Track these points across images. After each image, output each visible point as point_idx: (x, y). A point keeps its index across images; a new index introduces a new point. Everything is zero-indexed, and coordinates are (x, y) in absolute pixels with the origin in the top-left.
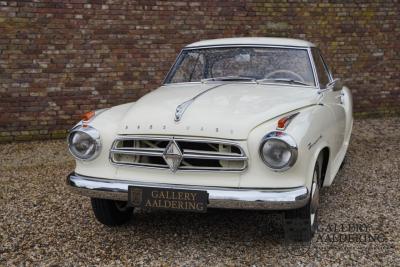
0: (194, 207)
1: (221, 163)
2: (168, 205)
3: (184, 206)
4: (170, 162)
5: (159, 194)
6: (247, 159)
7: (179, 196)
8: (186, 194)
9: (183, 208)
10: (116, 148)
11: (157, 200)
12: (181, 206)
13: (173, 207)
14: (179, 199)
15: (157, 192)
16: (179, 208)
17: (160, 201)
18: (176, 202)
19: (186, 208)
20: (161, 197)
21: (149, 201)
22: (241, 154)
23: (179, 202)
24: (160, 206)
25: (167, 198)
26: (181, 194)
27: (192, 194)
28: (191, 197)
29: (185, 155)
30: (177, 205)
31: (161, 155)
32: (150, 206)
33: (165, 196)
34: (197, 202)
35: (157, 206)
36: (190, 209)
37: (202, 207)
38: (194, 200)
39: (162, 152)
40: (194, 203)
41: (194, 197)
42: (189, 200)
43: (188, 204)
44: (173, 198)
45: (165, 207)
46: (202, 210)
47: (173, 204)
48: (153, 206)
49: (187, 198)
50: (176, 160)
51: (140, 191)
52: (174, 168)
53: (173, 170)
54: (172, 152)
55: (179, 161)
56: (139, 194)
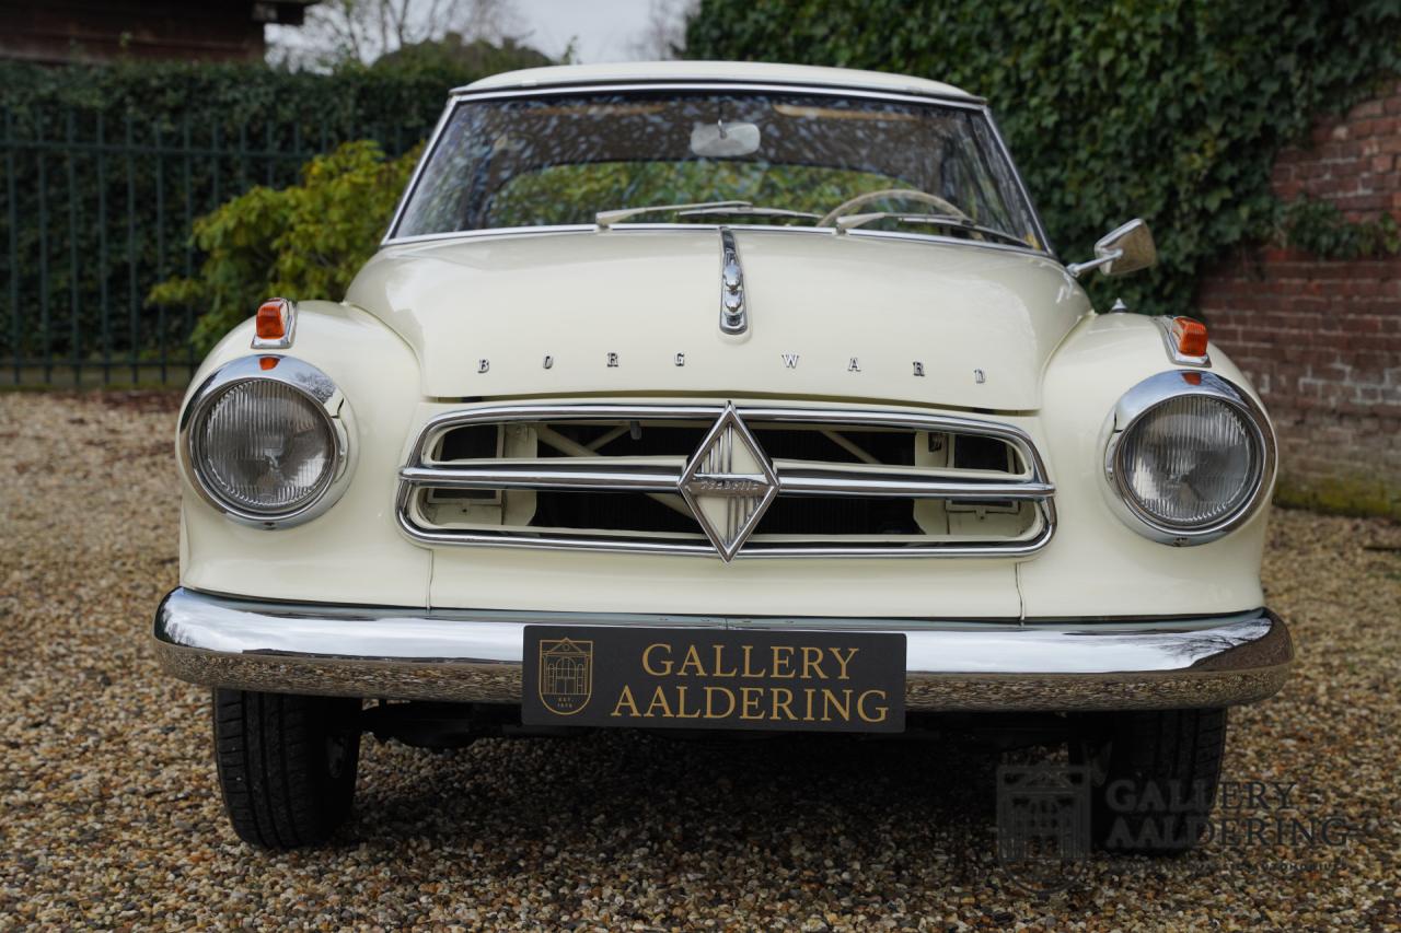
0: (848, 709)
1: (918, 517)
2: (720, 703)
3: (799, 707)
4: (714, 513)
5: (679, 656)
6: (1052, 491)
7: (776, 662)
8: (806, 650)
9: (792, 717)
10: (428, 460)
11: (670, 686)
12: (781, 709)
13: (745, 716)
14: (776, 675)
15: (669, 647)
16: (775, 717)
17: (682, 689)
18: (761, 690)
19: (809, 717)
20: (688, 669)
21: (627, 690)
22: (1023, 472)
23: (775, 691)
24: (682, 714)
25: (718, 673)
26: (782, 655)
27: (835, 651)
28: (830, 665)
29: (784, 480)
30: (766, 703)
31: (674, 484)
32: (635, 713)
33: (709, 665)
34: (857, 685)
35: (668, 714)
36: (826, 718)
37: (883, 710)
38: (844, 676)
39: (676, 470)
40: (848, 692)
41: (844, 665)
42: (822, 676)
43: (818, 698)
44: (747, 674)
45: (709, 715)
46: (883, 718)
47: (746, 703)
48: (649, 714)
49: (810, 667)
50: (742, 503)
51: (585, 648)
52: (729, 541)
53: (729, 551)
54: (730, 470)
55: (755, 509)
56: (580, 661)
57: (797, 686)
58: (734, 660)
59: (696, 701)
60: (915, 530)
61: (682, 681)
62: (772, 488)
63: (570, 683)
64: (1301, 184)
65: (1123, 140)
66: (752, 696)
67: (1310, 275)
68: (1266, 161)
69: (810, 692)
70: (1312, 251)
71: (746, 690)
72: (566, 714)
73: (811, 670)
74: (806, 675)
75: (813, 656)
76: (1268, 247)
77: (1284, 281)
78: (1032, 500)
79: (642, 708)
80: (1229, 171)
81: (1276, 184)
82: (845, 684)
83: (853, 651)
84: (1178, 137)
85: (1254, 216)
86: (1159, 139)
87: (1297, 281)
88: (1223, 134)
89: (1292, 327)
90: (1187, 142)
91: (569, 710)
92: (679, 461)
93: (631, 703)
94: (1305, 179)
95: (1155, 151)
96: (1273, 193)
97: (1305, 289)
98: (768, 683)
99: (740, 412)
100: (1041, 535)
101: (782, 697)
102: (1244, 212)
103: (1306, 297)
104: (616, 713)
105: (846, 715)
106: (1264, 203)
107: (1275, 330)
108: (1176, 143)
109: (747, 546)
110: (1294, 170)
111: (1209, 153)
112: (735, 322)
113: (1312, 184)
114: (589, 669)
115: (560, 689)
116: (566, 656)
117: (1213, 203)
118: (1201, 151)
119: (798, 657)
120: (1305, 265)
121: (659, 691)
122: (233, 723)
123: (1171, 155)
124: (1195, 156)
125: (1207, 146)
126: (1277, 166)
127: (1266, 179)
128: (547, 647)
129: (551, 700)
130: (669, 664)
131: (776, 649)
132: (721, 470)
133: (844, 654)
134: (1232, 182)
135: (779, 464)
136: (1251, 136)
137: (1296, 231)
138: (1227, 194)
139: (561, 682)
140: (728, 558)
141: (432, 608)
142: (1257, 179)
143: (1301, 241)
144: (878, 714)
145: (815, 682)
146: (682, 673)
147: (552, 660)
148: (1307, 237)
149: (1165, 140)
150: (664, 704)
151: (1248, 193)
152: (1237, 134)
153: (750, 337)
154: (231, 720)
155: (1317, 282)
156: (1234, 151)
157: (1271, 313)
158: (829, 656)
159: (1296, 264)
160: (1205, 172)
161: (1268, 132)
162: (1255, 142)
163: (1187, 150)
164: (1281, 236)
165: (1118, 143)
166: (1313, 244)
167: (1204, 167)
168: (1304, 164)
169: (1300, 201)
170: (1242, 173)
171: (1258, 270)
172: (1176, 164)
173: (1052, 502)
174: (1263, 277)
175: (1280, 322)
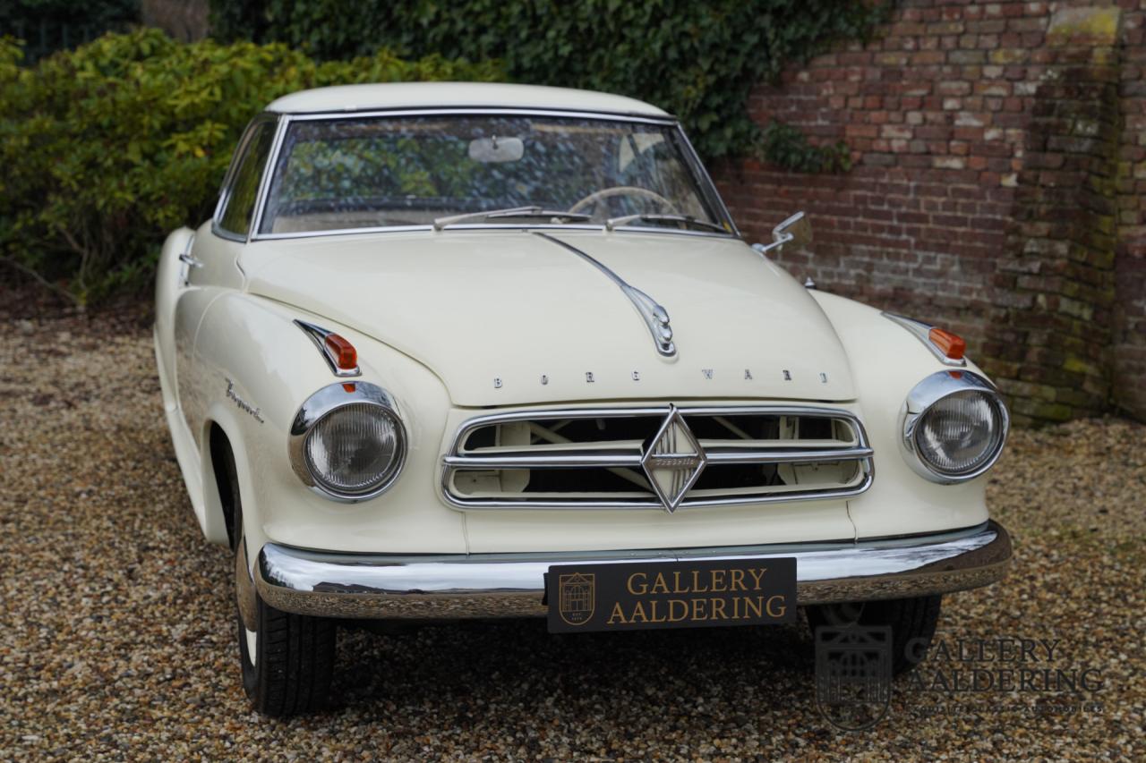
0: (760, 610)
1: (781, 474)
2: (679, 610)
3: (729, 610)
4: (663, 480)
5: (651, 581)
6: (872, 453)
7: (714, 581)
8: (733, 571)
9: (725, 617)
10: (462, 450)
11: (646, 601)
12: (718, 613)
13: (695, 618)
14: (714, 589)
15: (644, 575)
16: (714, 617)
17: (654, 603)
18: (705, 600)
19: (736, 616)
20: (658, 589)
21: (618, 606)
22: (851, 440)
23: (714, 600)
24: (654, 620)
25: (677, 591)
26: (718, 576)
27: (752, 571)
28: (749, 581)
29: (710, 456)
30: (708, 609)
31: (638, 462)
32: (624, 621)
33: (671, 585)
34: (766, 593)
35: (645, 620)
36: (747, 617)
37: (783, 609)
38: (757, 588)
39: (636, 452)
40: (760, 598)
41: (757, 580)
42: (744, 588)
43: (741, 603)
44: (696, 590)
45: (671, 619)
46: (783, 613)
47: (695, 609)
48: (632, 621)
49: (736, 583)
50: (682, 473)
51: (589, 578)
52: (672, 499)
53: (673, 505)
54: (675, 452)
55: (690, 476)
56: (587, 588)
57: (728, 596)
58: (686, 581)
59: (662, 610)
60: (781, 483)
61: (654, 597)
62: (703, 462)
63: (580, 603)
64: (772, 112)
65: (631, 71)
66: (699, 604)
67: (779, 182)
68: (744, 93)
69: (736, 599)
70: (783, 165)
71: (695, 601)
72: (577, 624)
73: (737, 585)
74: (733, 589)
75: (738, 576)
76: (749, 160)
77: (758, 186)
78: (857, 460)
79: (628, 617)
80: (716, 100)
81: (751, 111)
82: (759, 593)
83: (763, 570)
84: (675, 71)
85: (736, 136)
86: (658, 72)
87: (769, 187)
88: (711, 71)
89: (766, 221)
90: (682, 76)
91: (580, 621)
92: (638, 445)
93: (621, 614)
94: (775, 108)
95: (656, 81)
96: (748, 118)
97: (776, 193)
98: (709, 595)
99: (681, 411)
100: (863, 484)
101: (719, 604)
102: (729, 132)
103: (777, 199)
104: (611, 622)
105: (759, 613)
106: (743, 125)
107: (752, 223)
108: (673, 76)
109: (686, 500)
110: (765, 101)
111: (701, 86)
112: (666, 348)
113: (780, 112)
114: (592, 593)
115: (574, 608)
116: (577, 585)
117: (704, 124)
118: (695, 84)
119: (729, 576)
120: (775, 175)
121: (639, 605)
122: (279, 633)
123: (668, 84)
124: (690, 87)
125: (699, 80)
126: (752, 97)
127: (743, 106)
128: (564, 579)
129: (568, 616)
130: (645, 586)
131: (714, 572)
132: (669, 452)
133: (758, 573)
134: (718, 110)
135: (705, 443)
136: (734, 75)
137: (773, 149)
138: (715, 118)
139: (574, 603)
140: (672, 510)
141: (470, 554)
142: (736, 106)
143: (775, 158)
144: (780, 611)
145: (739, 593)
146: (654, 592)
147: (568, 588)
148: (780, 154)
149: (663, 72)
150: (642, 614)
151: (730, 117)
152: (723, 72)
153: (677, 360)
154: (277, 630)
155: (785, 188)
156: (720, 85)
157: (748, 210)
158: (748, 575)
159: (768, 173)
160: (699, 100)
161: (747, 73)
162: (737, 80)
163: (681, 81)
164: (760, 153)
165: (626, 72)
166: (784, 160)
167: (697, 96)
168: (774, 98)
169: (773, 126)
170: (726, 102)
171: (738, 176)
172: (673, 93)
173: (871, 461)
174: (742, 182)
175: (755, 217)
